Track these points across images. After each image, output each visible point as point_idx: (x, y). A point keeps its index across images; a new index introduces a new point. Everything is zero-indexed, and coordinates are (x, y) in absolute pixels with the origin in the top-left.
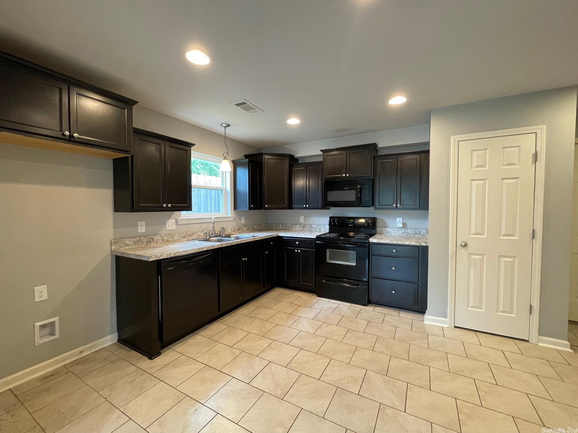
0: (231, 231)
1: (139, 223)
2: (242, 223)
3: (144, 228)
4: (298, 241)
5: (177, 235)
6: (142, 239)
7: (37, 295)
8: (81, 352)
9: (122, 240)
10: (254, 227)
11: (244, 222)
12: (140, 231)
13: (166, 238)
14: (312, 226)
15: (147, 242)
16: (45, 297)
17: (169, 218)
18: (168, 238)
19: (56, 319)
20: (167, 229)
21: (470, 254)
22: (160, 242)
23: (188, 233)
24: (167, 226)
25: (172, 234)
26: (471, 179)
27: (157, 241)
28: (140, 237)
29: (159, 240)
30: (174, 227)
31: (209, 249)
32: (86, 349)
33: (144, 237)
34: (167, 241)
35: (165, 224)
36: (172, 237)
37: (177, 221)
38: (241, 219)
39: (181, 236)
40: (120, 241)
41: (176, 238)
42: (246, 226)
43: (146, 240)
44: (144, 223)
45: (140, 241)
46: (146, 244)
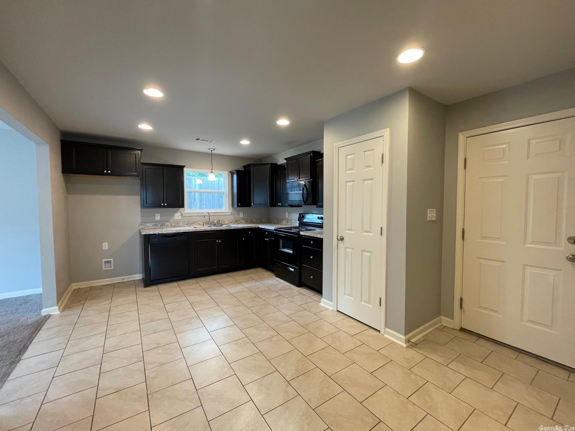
0: (228, 222)
1: (156, 215)
2: (240, 217)
3: (159, 217)
4: (267, 231)
5: (182, 222)
6: (157, 224)
7: (103, 246)
8: (124, 279)
9: (145, 224)
10: (253, 220)
11: (242, 216)
12: (156, 219)
13: (173, 224)
14: (292, 221)
15: (161, 226)
16: (107, 248)
17: (176, 212)
18: (175, 224)
19: (112, 260)
20: (175, 219)
21: (345, 247)
22: (169, 226)
23: (190, 222)
24: (175, 217)
25: (178, 222)
26: (346, 181)
27: (167, 226)
28: (156, 222)
29: (169, 225)
30: (180, 218)
31: (185, 232)
32: (126, 278)
33: (158, 223)
34: (174, 226)
35: (173, 215)
36: (178, 224)
37: (182, 214)
38: (239, 214)
39: (185, 224)
40: (144, 224)
41: (181, 224)
42: (244, 219)
43: (160, 224)
44: (159, 215)
45: (156, 225)
46: (160, 227)
